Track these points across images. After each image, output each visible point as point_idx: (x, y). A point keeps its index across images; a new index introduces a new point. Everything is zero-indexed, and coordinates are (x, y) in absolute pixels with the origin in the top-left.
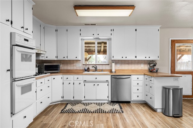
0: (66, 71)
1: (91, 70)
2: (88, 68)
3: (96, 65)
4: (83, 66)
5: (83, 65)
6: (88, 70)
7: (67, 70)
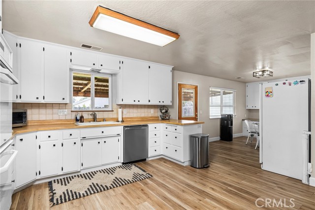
0: (36, 124)
1: (86, 119)
2: (82, 117)
3: (96, 112)
4: (70, 113)
5: (72, 111)
6: (81, 120)
7: (39, 121)
